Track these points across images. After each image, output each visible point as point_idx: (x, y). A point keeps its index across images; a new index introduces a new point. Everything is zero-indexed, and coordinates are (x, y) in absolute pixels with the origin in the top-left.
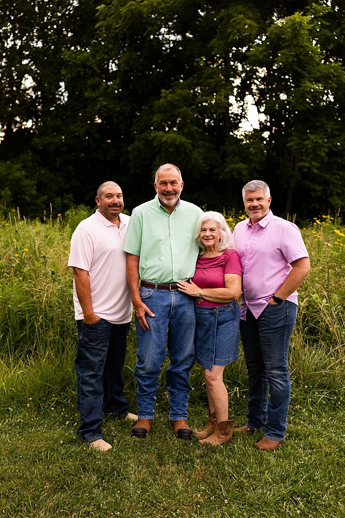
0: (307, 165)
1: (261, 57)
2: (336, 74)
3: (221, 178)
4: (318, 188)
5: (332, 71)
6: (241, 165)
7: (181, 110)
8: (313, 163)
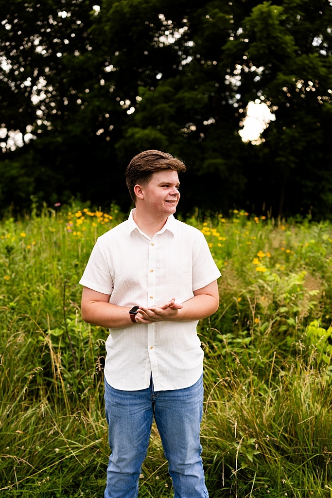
0: (283, 159)
1: (235, 50)
2: (311, 65)
3: (200, 173)
4: (309, 184)
5: (307, 62)
6: (219, 161)
7: (159, 107)
8: (291, 158)
